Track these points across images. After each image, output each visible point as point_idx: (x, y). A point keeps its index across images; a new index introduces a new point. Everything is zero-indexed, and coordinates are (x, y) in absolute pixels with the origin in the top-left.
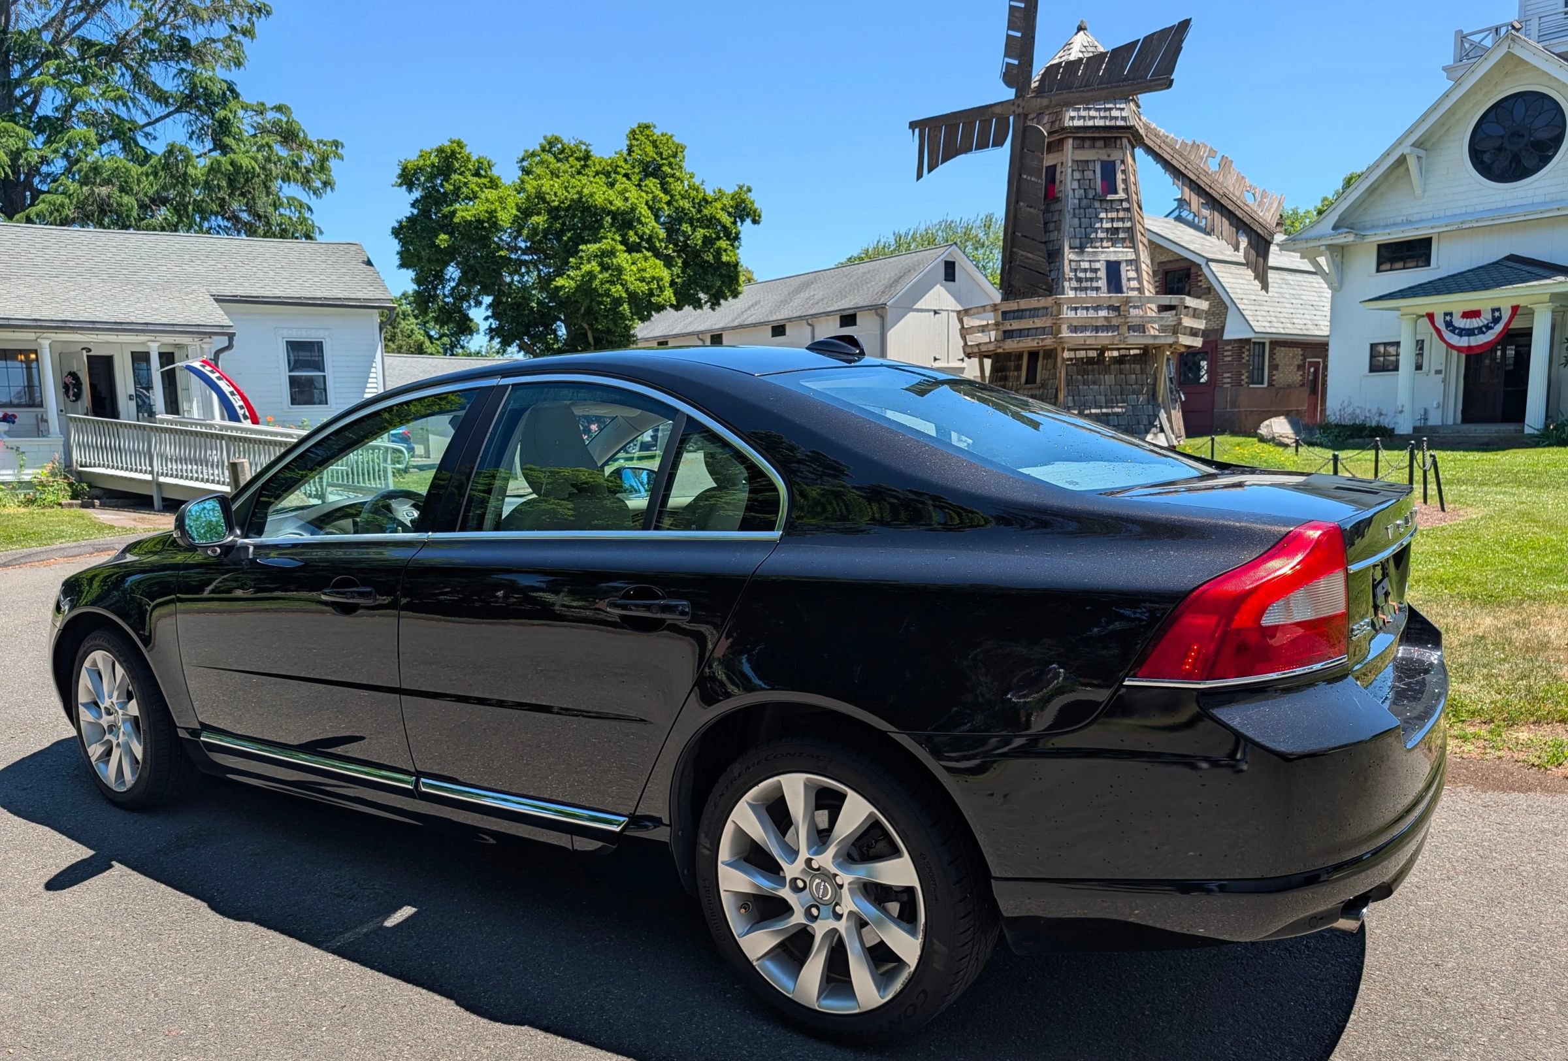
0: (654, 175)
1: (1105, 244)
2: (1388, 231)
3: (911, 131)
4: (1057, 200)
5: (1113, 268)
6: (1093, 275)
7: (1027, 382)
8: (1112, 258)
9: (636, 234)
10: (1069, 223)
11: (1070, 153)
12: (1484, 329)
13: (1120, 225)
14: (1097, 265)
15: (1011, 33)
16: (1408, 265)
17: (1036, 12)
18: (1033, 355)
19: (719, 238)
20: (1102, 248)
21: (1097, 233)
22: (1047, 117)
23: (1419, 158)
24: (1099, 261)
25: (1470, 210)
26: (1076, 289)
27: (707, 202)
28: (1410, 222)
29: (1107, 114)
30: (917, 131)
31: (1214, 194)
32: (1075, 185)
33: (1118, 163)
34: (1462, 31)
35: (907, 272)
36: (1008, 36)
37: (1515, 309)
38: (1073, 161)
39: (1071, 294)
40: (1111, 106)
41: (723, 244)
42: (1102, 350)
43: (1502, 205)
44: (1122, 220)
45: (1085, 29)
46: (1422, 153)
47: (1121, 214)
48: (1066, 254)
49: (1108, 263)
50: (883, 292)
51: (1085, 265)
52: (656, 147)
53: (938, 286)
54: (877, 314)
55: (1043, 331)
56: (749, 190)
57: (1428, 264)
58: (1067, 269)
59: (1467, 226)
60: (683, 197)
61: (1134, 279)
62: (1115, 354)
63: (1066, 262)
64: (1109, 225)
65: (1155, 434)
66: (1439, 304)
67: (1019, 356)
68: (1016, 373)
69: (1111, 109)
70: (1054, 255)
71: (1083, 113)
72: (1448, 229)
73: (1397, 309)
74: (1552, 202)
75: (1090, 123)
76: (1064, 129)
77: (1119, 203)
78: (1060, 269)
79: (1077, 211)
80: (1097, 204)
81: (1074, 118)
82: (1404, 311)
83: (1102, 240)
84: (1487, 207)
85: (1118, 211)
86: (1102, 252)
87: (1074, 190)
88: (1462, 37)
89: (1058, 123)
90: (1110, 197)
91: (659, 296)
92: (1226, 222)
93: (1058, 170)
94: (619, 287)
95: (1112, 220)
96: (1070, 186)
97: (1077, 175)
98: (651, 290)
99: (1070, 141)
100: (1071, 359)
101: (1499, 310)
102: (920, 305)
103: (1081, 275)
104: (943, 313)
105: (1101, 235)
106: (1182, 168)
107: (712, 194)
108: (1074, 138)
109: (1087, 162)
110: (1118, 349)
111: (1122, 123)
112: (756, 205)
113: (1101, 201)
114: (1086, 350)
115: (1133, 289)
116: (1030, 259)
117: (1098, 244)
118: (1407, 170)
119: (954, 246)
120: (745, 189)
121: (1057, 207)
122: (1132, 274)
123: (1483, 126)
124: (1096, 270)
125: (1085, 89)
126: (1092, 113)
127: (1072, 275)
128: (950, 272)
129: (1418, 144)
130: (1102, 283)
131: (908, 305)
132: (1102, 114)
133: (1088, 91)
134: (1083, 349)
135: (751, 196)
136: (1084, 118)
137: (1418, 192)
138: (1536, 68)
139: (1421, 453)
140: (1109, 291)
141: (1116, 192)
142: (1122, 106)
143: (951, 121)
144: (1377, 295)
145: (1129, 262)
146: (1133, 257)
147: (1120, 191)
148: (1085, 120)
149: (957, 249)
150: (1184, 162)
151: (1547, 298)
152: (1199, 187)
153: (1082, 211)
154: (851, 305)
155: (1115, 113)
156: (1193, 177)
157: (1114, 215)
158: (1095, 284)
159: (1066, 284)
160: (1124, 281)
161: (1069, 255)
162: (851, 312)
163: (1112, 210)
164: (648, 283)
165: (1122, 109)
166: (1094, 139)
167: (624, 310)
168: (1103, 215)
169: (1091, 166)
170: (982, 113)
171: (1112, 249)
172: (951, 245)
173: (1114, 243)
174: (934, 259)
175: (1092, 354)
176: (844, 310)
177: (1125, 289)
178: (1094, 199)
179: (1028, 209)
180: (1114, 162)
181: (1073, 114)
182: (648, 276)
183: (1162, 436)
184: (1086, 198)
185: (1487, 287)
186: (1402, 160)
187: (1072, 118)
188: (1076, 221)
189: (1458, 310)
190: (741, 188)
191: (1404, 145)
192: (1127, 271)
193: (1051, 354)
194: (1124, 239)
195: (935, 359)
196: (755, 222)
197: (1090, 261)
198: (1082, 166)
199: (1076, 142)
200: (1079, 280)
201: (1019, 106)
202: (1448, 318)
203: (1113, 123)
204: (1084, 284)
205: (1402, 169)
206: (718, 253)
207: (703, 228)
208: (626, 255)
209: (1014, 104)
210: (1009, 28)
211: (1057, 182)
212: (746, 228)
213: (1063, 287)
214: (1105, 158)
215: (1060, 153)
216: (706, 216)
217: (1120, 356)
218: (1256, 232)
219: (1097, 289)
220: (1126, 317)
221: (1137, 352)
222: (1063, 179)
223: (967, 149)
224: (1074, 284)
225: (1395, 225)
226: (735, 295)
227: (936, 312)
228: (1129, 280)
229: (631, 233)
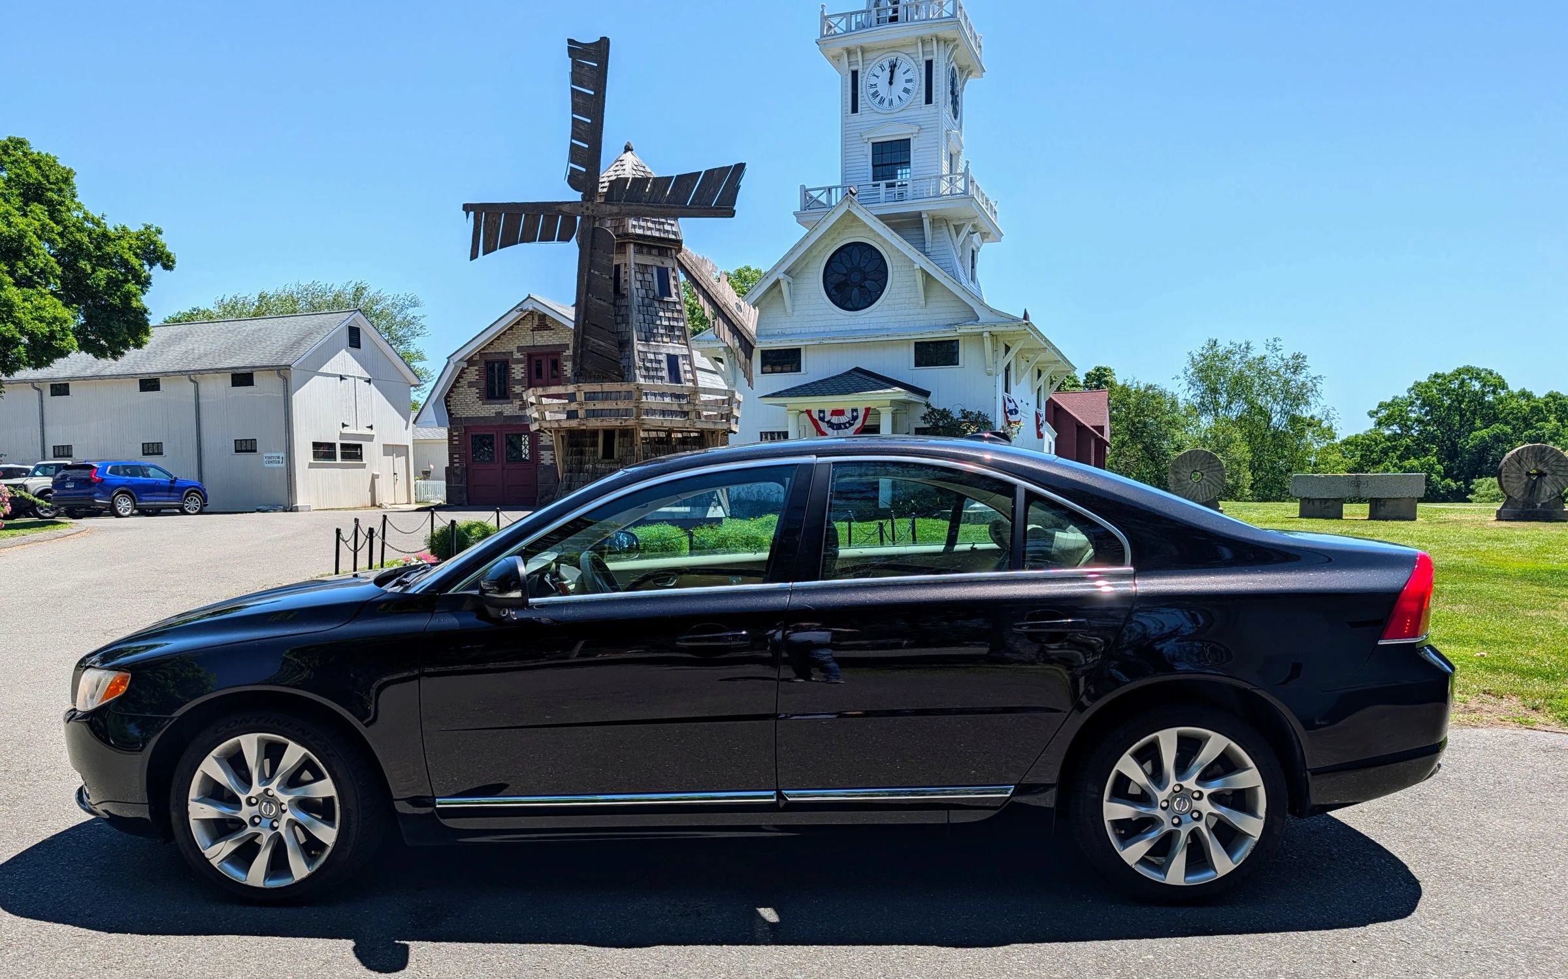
0: (39, 199)
1: (665, 339)
2: (770, 340)
3: (465, 212)
4: (624, 296)
5: (673, 360)
6: (657, 366)
7: (604, 457)
8: (672, 352)
9: (27, 265)
10: (636, 317)
11: (632, 258)
12: (847, 425)
13: (675, 324)
14: (660, 357)
15: (574, 141)
16: (784, 369)
17: (602, 129)
18: (609, 434)
19: (126, 281)
20: (663, 342)
21: (658, 329)
22: (609, 222)
23: (789, 283)
24: (661, 354)
25: (827, 330)
26: (645, 377)
27: (110, 239)
28: (784, 335)
29: (661, 227)
30: (472, 214)
31: (719, 303)
32: (638, 285)
33: (670, 270)
34: (804, 186)
35: (309, 334)
36: (572, 144)
37: (867, 410)
38: (635, 264)
39: (641, 381)
40: (663, 220)
41: (132, 287)
42: (670, 432)
43: (848, 328)
44: (676, 320)
45: (632, 150)
46: (790, 280)
47: (676, 315)
48: (635, 345)
49: (668, 355)
50: (284, 353)
51: (651, 356)
52: (39, 167)
53: (344, 350)
54: (280, 375)
55: (627, 412)
56: (160, 232)
57: (799, 370)
58: (637, 359)
59: (827, 342)
60: (79, 230)
61: (689, 372)
62: (680, 435)
63: (636, 353)
64: (666, 323)
65: (715, 507)
66: (816, 403)
67: (594, 433)
68: (592, 449)
69: (663, 223)
70: (624, 344)
71: (643, 224)
72: (813, 343)
73: (784, 405)
74: (882, 329)
75: (648, 233)
76: (627, 235)
77: (672, 305)
78: (630, 357)
79: (641, 308)
80: (657, 304)
81: (635, 227)
82: (789, 407)
83: (662, 335)
84: (838, 328)
85: (673, 311)
86: (663, 346)
87: (637, 289)
88: (805, 192)
89: (621, 228)
90: (666, 299)
91: (62, 340)
92: (726, 328)
93: (622, 270)
94: (12, 326)
95: (669, 319)
96: (633, 284)
97: (639, 277)
98: (52, 332)
99: (632, 246)
100: (646, 439)
101: (856, 410)
102: (325, 369)
103: (649, 365)
104: (349, 378)
105: (662, 331)
106: (698, 279)
107: (113, 231)
108: (635, 244)
109: (646, 266)
110: (681, 432)
111: (673, 237)
112: (168, 249)
113: (659, 301)
114: (657, 431)
115: (689, 381)
116: (601, 346)
117: (660, 339)
118: (781, 291)
119: (358, 312)
120: (153, 229)
121: (624, 302)
122: (688, 368)
123: (832, 264)
124: (659, 362)
125: (655, 205)
126: (650, 225)
127: (641, 364)
128: (354, 337)
129: (787, 273)
130: (665, 373)
131: (313, 368)
132: (657, 227)
133: (657, 207)
134: (654, 430)
135: (162, 239)
136: (643, 227)
137: (789, 310)
138: (865, 225)
139: (890, 522)
140: (671, 381)
141: (671, 296)
142: (672, 222)
143: (513, 210)
144: (770, 393)
145: (684, 357)
146: (687, 353)
147: (674, 295)
148: (644, 230)
149: (361, 315)
150: (699, 274)
151: (888, 403)
152: (709, 295)
153: (645, 308)
154: (247, 363)
155: (667, 227)
156: (706, 288)
157: (669, 314)
158: (660, 374)
159: (637, 372)
160: (682, 373)
161: (638, 346)
162: (248, 371)
163: (668, 310)
164: (49, 324)
165: (672, 225)
166: (650, 247)
167: (19, 352)
168: (661, 314)
169: (649, 270)
170: (549, 210)
171: (670, 344)
172: (355, 311)
173: (672, 338)
174: (338, 323)
175: (662, 435)
176: (237, 368)
177: (683, 380)
178: (654, 299)
179: (599, 301)
180: (667, 269)
181: (635, 223)
182: (48, 316)
183: (719, 508)
184: (647, 297)
185: (848, 392)
186: (777, 282)
187: (634, 226)
188: (641, 317)
189: (828, 410)
190: (147, 228)
191: (778, 271)
192: (684, 364)
193: (627, 433)
194: (679, 337)
195: (344, 425)
196: (167, 267)
197: (654, 353)
198: (643, 268)
199: (636, 248)
200: (647, 369)
201: (588, 209)
202: (822, 415)
203: (665, 236)
204: (651, 373)
205: (776, 291)
206: (128, 296)
207: (106, 268)
208: (14, 289)
209: (582, 206)
210: (573, 137)
211: (622, 281)
212: (157, 272)
213: (635, 374)
214: (660, 265)
215: (623, 256)
216: (108, 254)
217: (683, 437)
218: (744, 337)
219: (662, 378)
220: (695, 405)
221: (696, 434)
222: (627, 278)
223: (529, 238)
224: (644, 372)
225: (774, 335)
226: (139, 345)
227: (342, 378)
228: (685, 372)
229: (20, 264)
